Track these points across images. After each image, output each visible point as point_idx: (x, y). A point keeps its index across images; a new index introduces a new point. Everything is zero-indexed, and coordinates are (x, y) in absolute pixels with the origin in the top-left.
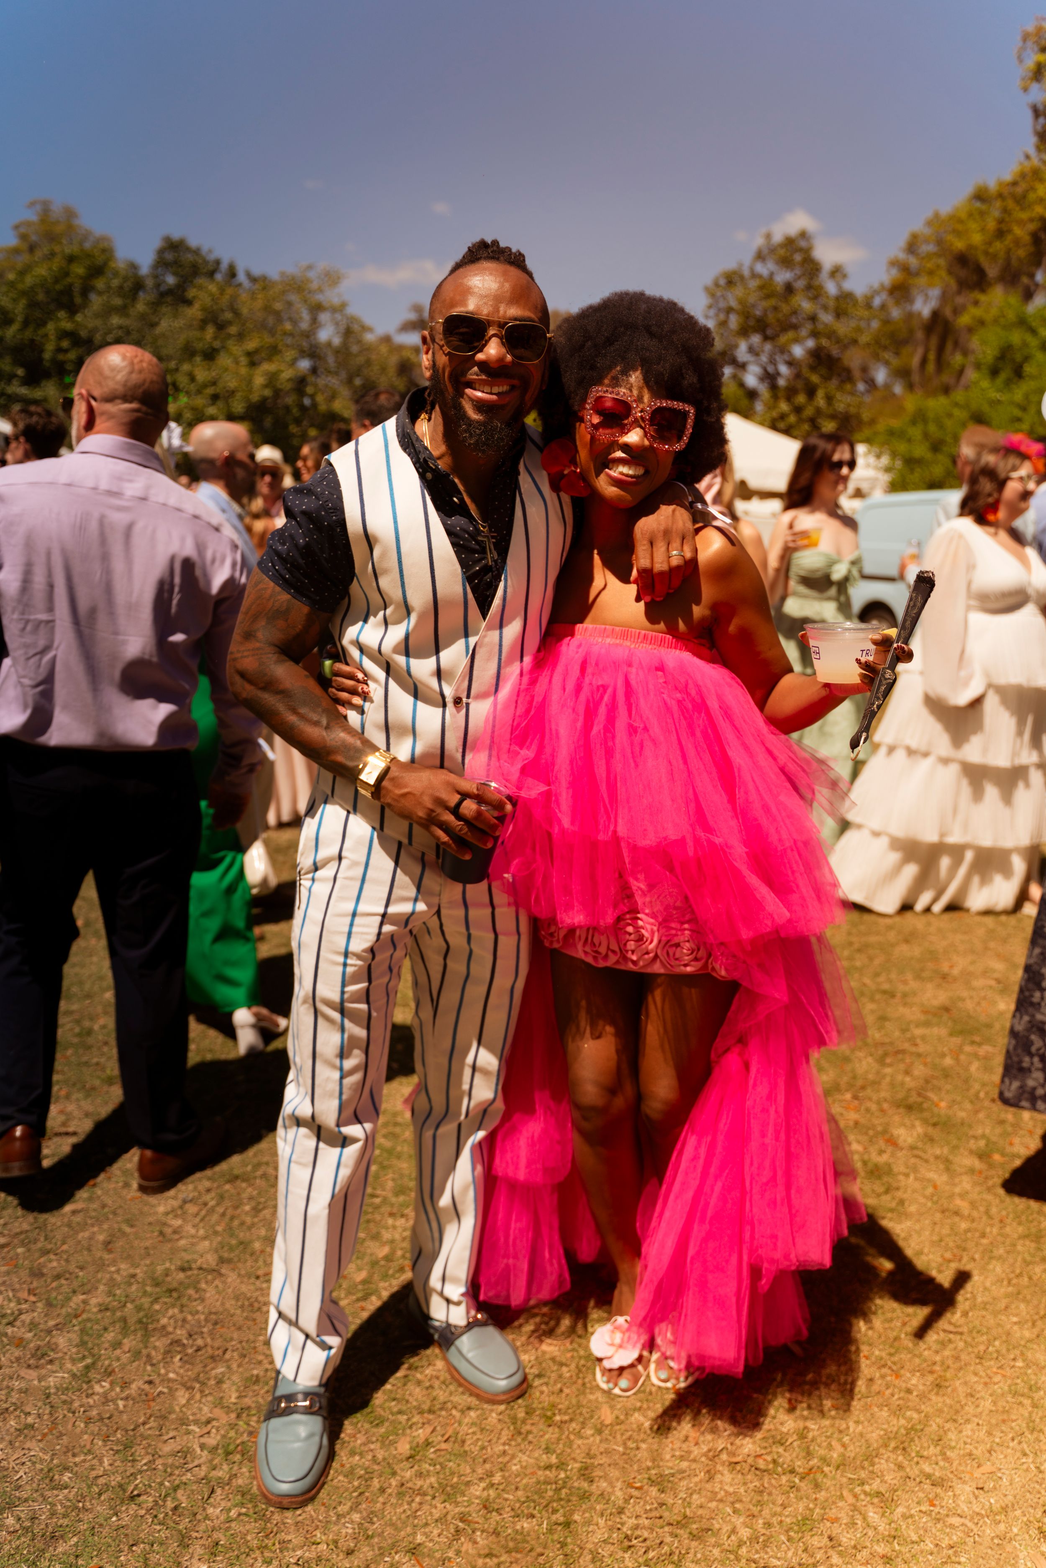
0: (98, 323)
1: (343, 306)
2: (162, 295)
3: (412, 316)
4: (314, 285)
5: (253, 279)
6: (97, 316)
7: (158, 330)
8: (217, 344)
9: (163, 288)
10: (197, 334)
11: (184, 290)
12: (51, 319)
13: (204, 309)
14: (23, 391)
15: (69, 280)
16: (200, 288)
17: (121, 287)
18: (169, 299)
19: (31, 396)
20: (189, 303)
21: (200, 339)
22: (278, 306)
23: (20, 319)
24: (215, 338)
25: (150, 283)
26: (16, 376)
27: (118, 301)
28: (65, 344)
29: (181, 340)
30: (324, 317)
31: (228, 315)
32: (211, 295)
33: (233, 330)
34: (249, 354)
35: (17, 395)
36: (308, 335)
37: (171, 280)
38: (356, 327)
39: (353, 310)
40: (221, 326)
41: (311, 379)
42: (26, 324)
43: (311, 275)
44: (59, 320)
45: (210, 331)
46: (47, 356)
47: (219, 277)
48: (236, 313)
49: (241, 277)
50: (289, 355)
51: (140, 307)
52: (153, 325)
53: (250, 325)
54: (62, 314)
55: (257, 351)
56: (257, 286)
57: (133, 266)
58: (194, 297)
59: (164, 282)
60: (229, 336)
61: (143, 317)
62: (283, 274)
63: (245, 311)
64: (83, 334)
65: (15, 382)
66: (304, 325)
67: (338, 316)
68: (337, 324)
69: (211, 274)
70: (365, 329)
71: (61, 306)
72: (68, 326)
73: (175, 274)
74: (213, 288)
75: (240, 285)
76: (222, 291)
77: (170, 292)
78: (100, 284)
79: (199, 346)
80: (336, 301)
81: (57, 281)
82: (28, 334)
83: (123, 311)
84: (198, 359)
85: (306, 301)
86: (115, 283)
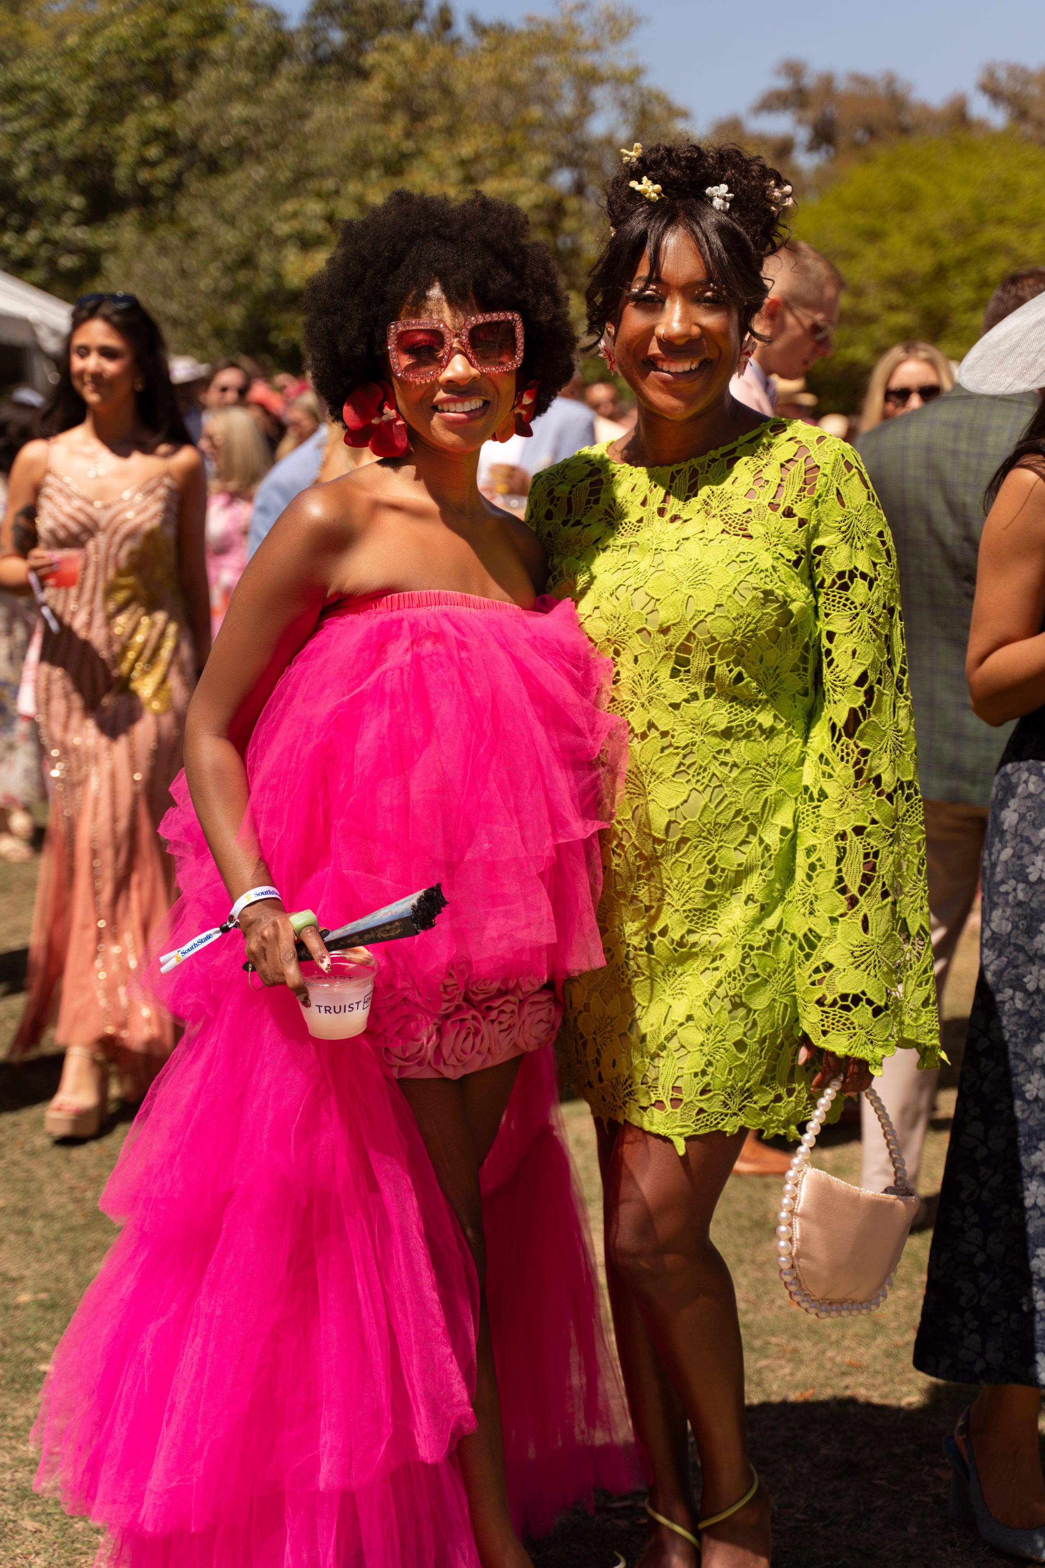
0: (209, 114)
1: (638, 72)
2: (321, 62)
3: (783, 83)
4: (586, 39)
5: (479, 29)
6: (207, 103)
7: (309, 126)
8: (408, 146)
9: (325, 50)
10: (377, 129)
11: (360, 52)
12: (133, 110)
13: (389, 86)
14: (81, 234)
15: (166, 43)
16: (388, 49)
17: (252, 52)
18: (332, 70)
19: (90, 243)
20: (363, 75)
21: (380, 139)
22: (521, 76)
23: (81, 109)
24: (408, 135)
25: (302, 44)
26: (67, 208)
27: (245, 77)
28: (153, 152)
29: (347, 141)
30: (600, 94)
31: (432, 96)
32: (404, 63)
33: (439, 120)
34: (463, 163)
35: (67, 241)
36: (572, 126)
37: (337, 37)
38: (657, 110)
39: (651, 81)
40: (417, 116)
41: (572, 204)
42: (93, 116)
43: (582, 19)
44: (145, 110)
45: (400, 121)
46: (121, 173)
47: (421, 28)
48: (446, 91)
49: (461, 27)
50: (538, 161)
51: (282, 86)
52: (303, 116)
53: (470, 111)
54: (150, 100)
55: (477, 157)
56: (485, 43)
57: (276, 17)
58: (373, 66)
59: (326, 40)
60: (430, 133)
61: (283, 102)
62: (530, 20)
63: (460, 87)
64: (183, 134)
65: (68, 218)
66: (567, 108)
67: (626, 92)
68: (623, 105)
69: (409, 23)
70: (675, 113)
71: (152, 86)
72: (159, 120)
73: (346, 27)
74: (408, 49)
75: (457, 42)
76: (423, 51)
77: (336, 57)
78: (217, 47)
79: (377, 151)
80: (623, 64)
81: (147, 43)
82: (95, 136)
83: (247, 94)
84: (374, 174)
85: (568, 66)
86: (244, 44)
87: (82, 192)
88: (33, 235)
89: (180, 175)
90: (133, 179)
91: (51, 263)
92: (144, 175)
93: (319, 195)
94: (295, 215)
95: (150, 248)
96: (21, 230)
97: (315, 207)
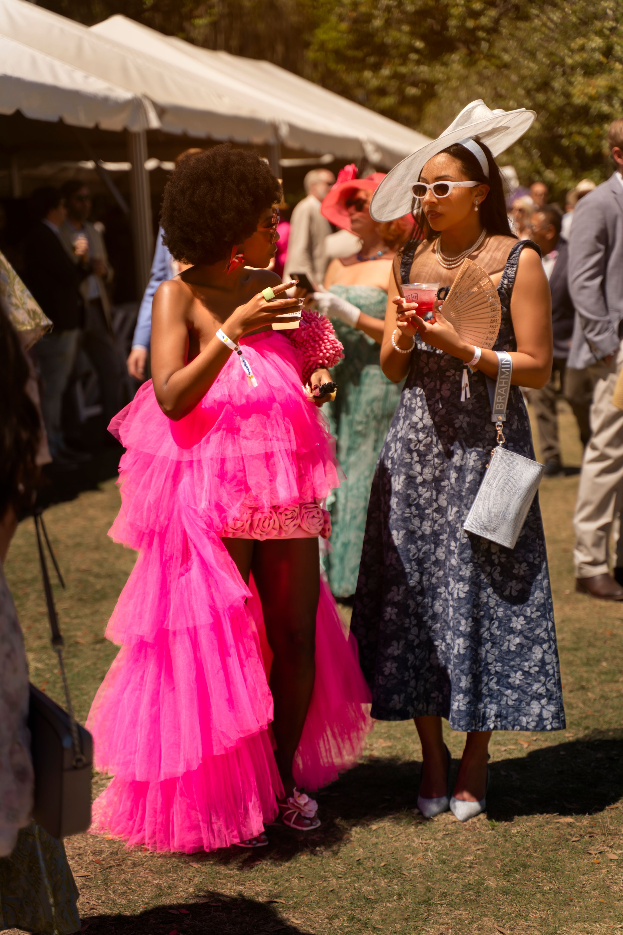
87: (423, 38)
88: (386, 72)
89: (497, 21)
90: (462, 27)
91: (401, 92)
92: (470, 24)
93: (600, 33)
94: (582, 48)
95: (474, 78)
96: (376, 68)
97: (597, 42)
